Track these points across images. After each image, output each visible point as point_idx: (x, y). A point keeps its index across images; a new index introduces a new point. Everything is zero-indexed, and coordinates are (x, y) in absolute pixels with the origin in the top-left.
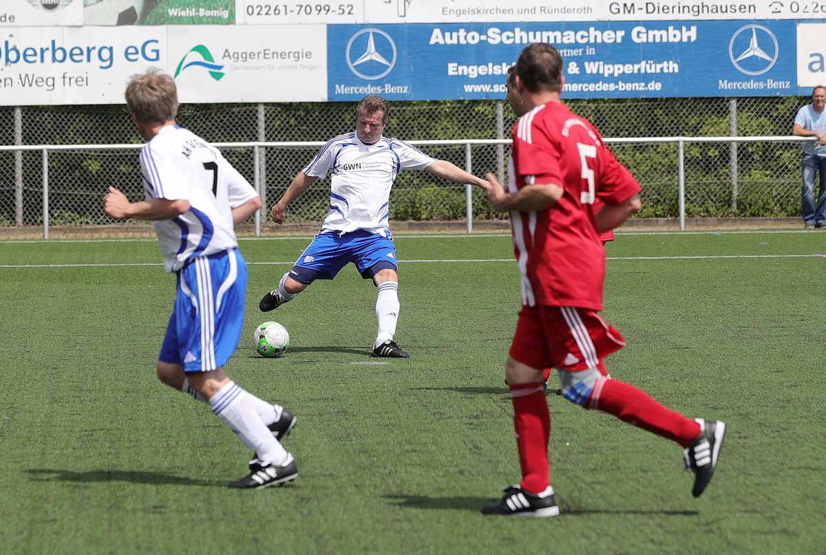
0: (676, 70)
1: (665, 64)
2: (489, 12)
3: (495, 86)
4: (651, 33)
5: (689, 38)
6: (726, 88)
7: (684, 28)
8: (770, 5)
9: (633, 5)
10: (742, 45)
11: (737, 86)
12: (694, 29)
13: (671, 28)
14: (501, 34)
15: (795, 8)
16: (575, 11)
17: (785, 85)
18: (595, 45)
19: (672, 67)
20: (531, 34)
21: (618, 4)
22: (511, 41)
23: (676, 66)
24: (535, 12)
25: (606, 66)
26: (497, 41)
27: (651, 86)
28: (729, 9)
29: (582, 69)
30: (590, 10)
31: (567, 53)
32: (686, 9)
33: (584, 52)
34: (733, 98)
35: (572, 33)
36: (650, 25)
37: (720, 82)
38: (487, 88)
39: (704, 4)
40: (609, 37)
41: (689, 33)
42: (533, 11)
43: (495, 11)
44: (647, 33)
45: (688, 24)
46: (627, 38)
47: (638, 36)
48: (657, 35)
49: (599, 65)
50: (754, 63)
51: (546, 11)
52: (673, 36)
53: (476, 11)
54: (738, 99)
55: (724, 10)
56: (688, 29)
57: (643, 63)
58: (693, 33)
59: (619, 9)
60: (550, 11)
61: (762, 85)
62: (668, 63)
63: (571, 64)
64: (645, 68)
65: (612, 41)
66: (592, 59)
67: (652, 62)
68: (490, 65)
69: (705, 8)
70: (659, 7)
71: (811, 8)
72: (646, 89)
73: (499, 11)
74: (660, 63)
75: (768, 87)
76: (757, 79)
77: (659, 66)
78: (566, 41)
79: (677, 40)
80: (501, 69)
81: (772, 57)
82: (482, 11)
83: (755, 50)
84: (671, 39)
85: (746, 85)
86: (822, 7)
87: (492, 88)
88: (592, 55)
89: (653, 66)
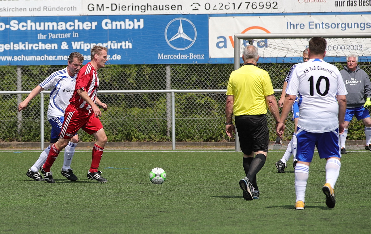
0: (131, 47)
1: (123, 43)
2: (11, 10)
3: (15, 57)
4: (114, 23)
5: (139, 26)
6: (163, 58)
7: (136, 20)
8: (192, 5)
9: (103, 5)
10: (173, 31)
11: (169, 57)
12: (142, 20)
13: (127, 20)
14: (18, 24)
15: (207, 7)
16: (66, 9)
17: (201, 57)
18: (78, 31)
19: (127, 45)
20: (38, 24)
21: (93, 5)
22: (25, 28)
23: (130, 44)
24: (40, 10)
25: (86, 45)
26: (16, 29)
27: (114, 57)
28: (164, 7)
29: (70, 46)
30: (75, 9)
31: (60, 36)
32: (137, 8)
33: (71, 35)
34: (168, 65)
35: (64, 24)
36: (114, 18)
37: (159, 54)
38: (9, 58)
39: (149, 5)
40: (87, 26)
41: (139, 23)
42: (39, 9)
43: (15, 10)
44: (112, 23)
45: (138, 17)
46: (99, 26)
47: (106, 26)
48: (118, 25)
49: (81, 43)
50: (180, 42)
51: (47, 9)
52: (128, 25)
53: (3, 10)
54: (171, 66)
55: (161, 8)
56: (139, 21)
57: (109, 42)
58: (141, 23)
59: (94, 8)
60: (50, 9)
61: (186, 57)
62: (125, 42)
63: (63, 43)
64: (111, 45)
65: (89, 28)
66: (77, 40)
67: (115, 42)
68: (12, 43)
69: (149, 7)
70: (119, 6)
71: (218, 7)
72: (111, 59)
73: (17, 10)
74: (120, 43)
75: (190, 58)
76: (183, 53)
77: (119, 44)
78: (60, 28)
79: (131, 27)
80: (19, 46)
81: (193, 39)
82: (6, 10)
83: (181, 34)
84: (127, 27)
85: (175, 57)
86: (225, 6)
87: (13, 58)
88: (77, 37)
89: (116, 44)
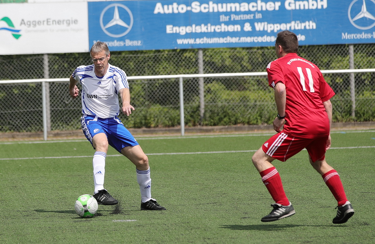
0: (315, 27)
1: (307, 23)
3: (197, 40)
4: (297, 3)
5: (322, 6)
6: (347, 38)
10: (357, 10)
11: (353, 36)
14: (200, 6)
18: (261, 12)
19: (311, 25)
20: (220, 5)
22: (206, 11)
23: (314, 25)
25: (269, 25)
26: (198, 11)
29: (253, 27)
31: (243, 17)
33: (254, 17)
34: (351, 45)
35: (246, 4)
37: (343, 34)
38: (191, 41)
40: (270, 6)
41: (322, 3)
44: (295, 3)
46: (282, 7)
47: (289, 6)
48: (301, 5)
49: (264, 25)
50: (364, 22)
52: (312, 5)
54: (355, 45)
56: (322, 1)
57: (293, 23)
58: (325, 3)
61: (370, 36)
62: (309, 22)
63: (246, 24)
64: (294, 26)
65: (272, 9)
66: (260, 21)
67: (299, 22)
68: (194, 26)
74: (304, 23)
75: (374, 37)
76: (367, 32)
77: (303, 25)
78: (242, 9)
79: (314, 7)
80: (201, 29)
83: (365, 13)
84: (311, 7)
85: (359, 36)
87: (195, 41)
88: (260, 18)
89: (299, 25)
